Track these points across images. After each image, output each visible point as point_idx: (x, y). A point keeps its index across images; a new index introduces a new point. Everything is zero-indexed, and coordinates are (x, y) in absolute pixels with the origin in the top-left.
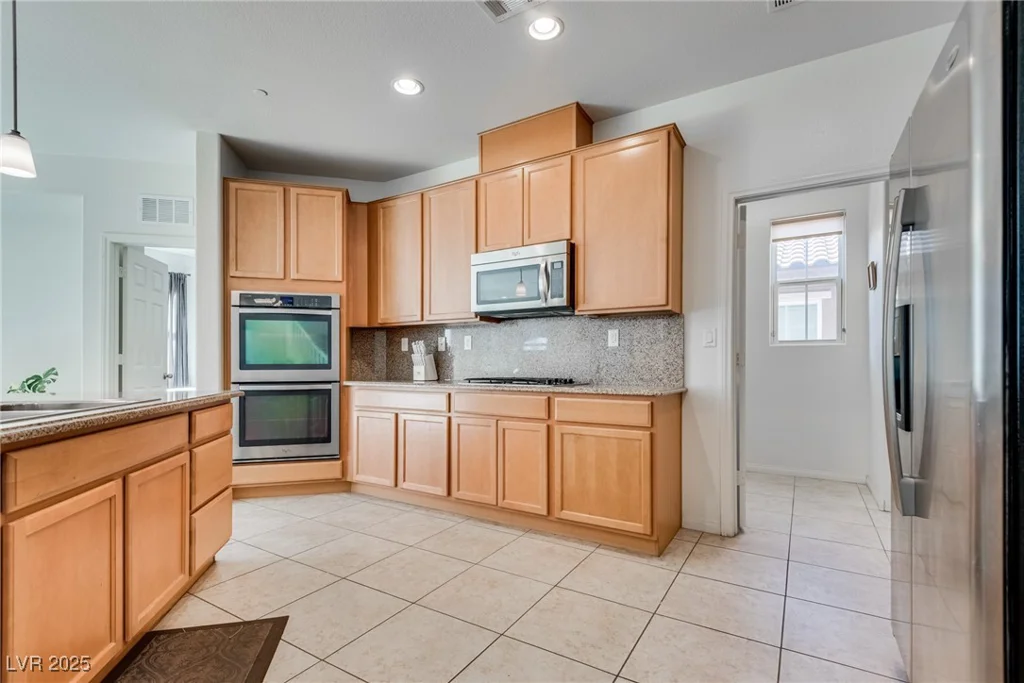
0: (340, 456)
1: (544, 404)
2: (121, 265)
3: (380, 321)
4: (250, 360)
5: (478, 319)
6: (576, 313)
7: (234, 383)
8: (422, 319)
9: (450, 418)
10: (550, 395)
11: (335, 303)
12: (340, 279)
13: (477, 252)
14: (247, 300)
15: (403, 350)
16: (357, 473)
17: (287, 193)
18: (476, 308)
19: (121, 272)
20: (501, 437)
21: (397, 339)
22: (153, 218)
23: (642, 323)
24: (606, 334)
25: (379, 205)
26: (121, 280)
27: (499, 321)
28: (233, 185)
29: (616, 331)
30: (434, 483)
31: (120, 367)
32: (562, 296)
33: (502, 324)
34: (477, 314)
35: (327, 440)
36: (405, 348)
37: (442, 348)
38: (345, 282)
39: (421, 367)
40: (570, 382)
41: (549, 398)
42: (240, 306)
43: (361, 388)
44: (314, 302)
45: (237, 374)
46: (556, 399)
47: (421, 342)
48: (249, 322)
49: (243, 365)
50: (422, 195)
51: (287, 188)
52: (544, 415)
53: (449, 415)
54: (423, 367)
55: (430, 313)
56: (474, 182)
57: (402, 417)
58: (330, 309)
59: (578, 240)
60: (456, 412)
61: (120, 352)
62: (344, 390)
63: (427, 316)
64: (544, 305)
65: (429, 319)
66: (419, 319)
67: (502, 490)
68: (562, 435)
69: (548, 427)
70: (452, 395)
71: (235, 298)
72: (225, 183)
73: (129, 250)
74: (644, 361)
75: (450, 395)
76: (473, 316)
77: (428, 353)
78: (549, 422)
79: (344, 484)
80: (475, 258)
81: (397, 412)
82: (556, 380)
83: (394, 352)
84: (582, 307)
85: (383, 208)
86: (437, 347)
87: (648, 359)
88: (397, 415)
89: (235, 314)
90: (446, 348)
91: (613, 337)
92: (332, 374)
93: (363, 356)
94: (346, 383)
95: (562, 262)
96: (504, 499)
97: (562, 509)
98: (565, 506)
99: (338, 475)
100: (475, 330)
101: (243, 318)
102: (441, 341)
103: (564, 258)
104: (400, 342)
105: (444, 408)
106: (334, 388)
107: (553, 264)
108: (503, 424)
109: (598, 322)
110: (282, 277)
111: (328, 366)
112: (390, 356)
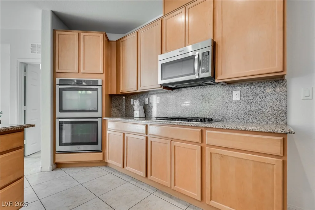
0: (102, 150)
1: (199, 134)
2: (25, 71)
3: (120, 91)
4: (64, 108)
5: (162, 88)
6: (216, 81)
7: (57, 118)
8: (137, 90)
9: (147, 138)
10: (203, 129)
11: (100, 83)
12: (102, 73)
13: (162, 54)
14: (62, 82)
15: (131, 104)
16: (109, 159)
17: (80, 35)
18: (161, 82)
19: (25, 74)
20: (173, 150)
21: (129, 100)
22: (35, 52)
23: (256, 86)
24: (232, 93)
25: (120, 41)
26: (25, 77)
27: (172, 89)
28: (57, 33)
29: (239, 92)
30: (140, 170)
31: (25, 111)
32: (208, 71)
33: (174, 91)
34: (161, 85)
35: (96, 143)
36: (132, 103)
37: (147, 103)
38: (104, 74)
39: (137, 112)
40: (211, 120)
41: (202, 130)
42: (60, 85)
43: (110, 121)
44: (91, 83)
45: (58, 114)
46: (207, 131)
47: (138, 100)
48: (64, 92)
49: (61, 110)
50: (137, 33)
51: (80, 33)
52: (199, 140)
53: (147, 136)
54: (138, 111)
55: (140, 87)
56: (160, 20)
57: (126, 135)
58: (98, 85)
59: (218, 39)
60: (150, 134)
61: (25, 105)
62: (103, 122)
63: (139, 88)
64: (197, 77)
65: (140, 89)
66: (136, 90)
67: (173, 179)
68: (211, 153)
69: (202, 148)
70: (148, 126)
71: (58, 82)
72: (54, 32)
73: (28, 65)
74: (257, 108)
75: (147, 125)
76: (160, 86)
77: (140, 105)
78: (202, 145)
79: (103, 163)
80: (160, 57)
81: (124, 132)
82: (205, 119)
83: (128, 105)
84: (220, 78)
85: (122, 42)
86: (145, 103)
87: (260, 107)
88: (124, 134)
89: (58, 88)
90: (149, 103)
91: (236, 95)
92: (99, 114)
93: (116, 106)
94: (104, 118)
95: (208, 52)
96: (175, 185)
97: (211, 200)
98: (213, 198)
99: (101, 159)
100: (161, 95)
101: (61, 90)
102: (147, 99)
103: (210, 50)
104: (130, 101)
105: (144, 132)
106: (100, 121)
107: (203, 54)
108: (175, 143)
109: (226, 88)
110: (78, 72)
111: (97, 111)
112: (127, 106)
